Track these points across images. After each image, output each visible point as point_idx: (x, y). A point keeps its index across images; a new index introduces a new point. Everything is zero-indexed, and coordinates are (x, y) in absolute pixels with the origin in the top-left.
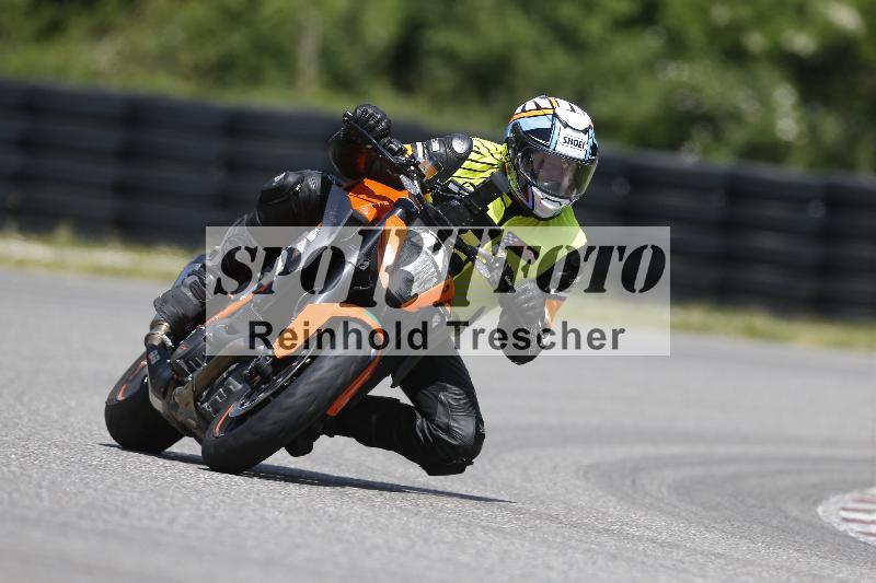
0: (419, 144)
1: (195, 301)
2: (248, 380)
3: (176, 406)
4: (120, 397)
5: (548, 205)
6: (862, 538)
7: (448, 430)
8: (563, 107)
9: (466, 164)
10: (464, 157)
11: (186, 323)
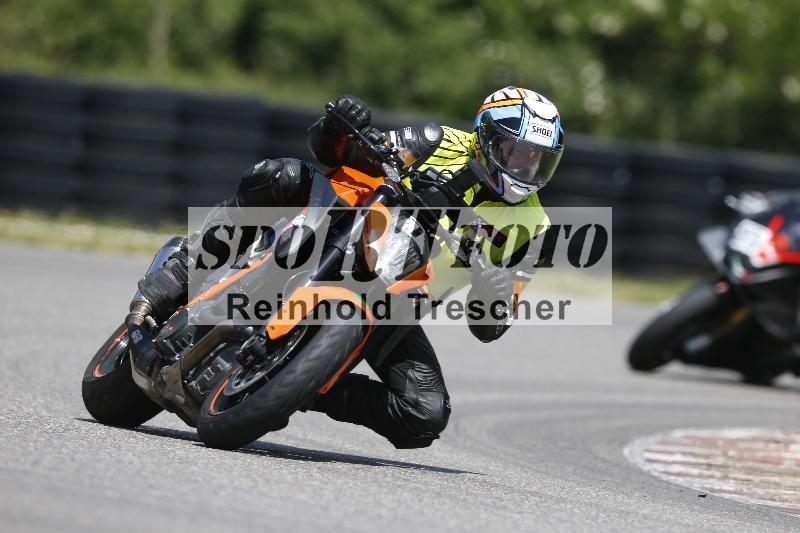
0: (392, 133)
1: (178, 284)
2: (241, 360)
3: (163, 384)
4: (97, 374)
5: (518, 191)
6: (664, 477)
7: (416, 405)
8: (531, 97)
9: (438, 152)
10: (436, 145)
11: (170, 304)
